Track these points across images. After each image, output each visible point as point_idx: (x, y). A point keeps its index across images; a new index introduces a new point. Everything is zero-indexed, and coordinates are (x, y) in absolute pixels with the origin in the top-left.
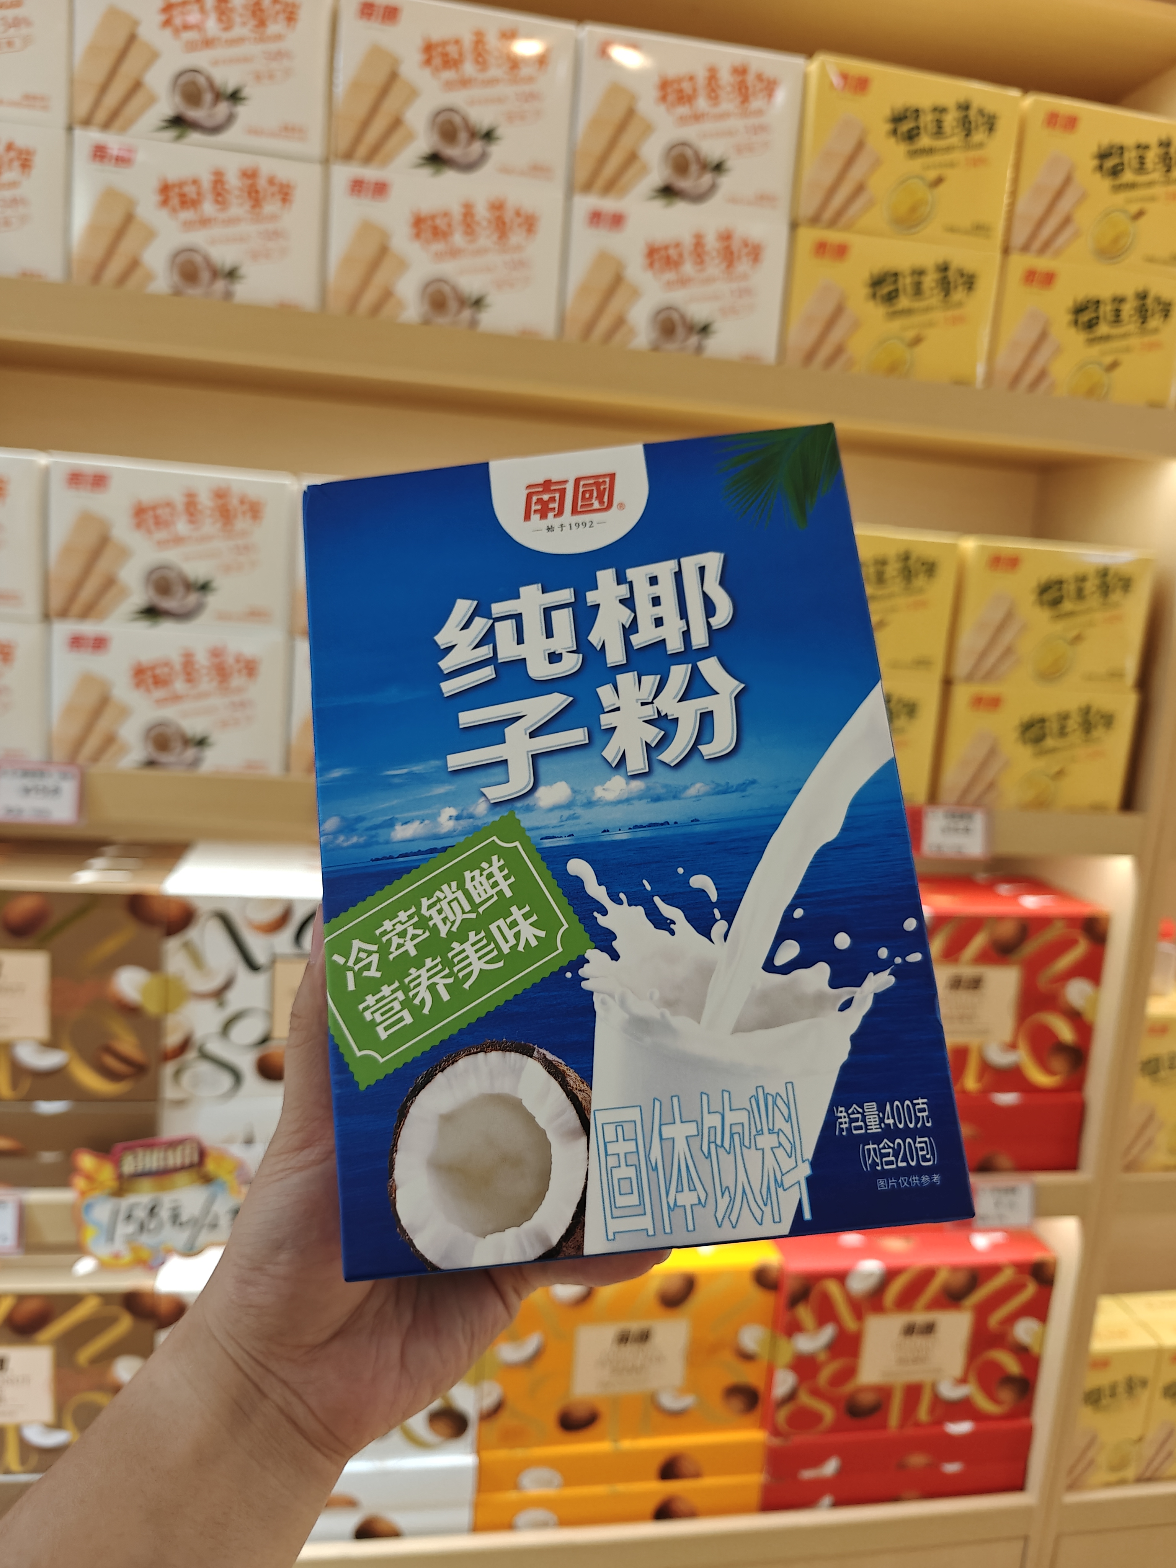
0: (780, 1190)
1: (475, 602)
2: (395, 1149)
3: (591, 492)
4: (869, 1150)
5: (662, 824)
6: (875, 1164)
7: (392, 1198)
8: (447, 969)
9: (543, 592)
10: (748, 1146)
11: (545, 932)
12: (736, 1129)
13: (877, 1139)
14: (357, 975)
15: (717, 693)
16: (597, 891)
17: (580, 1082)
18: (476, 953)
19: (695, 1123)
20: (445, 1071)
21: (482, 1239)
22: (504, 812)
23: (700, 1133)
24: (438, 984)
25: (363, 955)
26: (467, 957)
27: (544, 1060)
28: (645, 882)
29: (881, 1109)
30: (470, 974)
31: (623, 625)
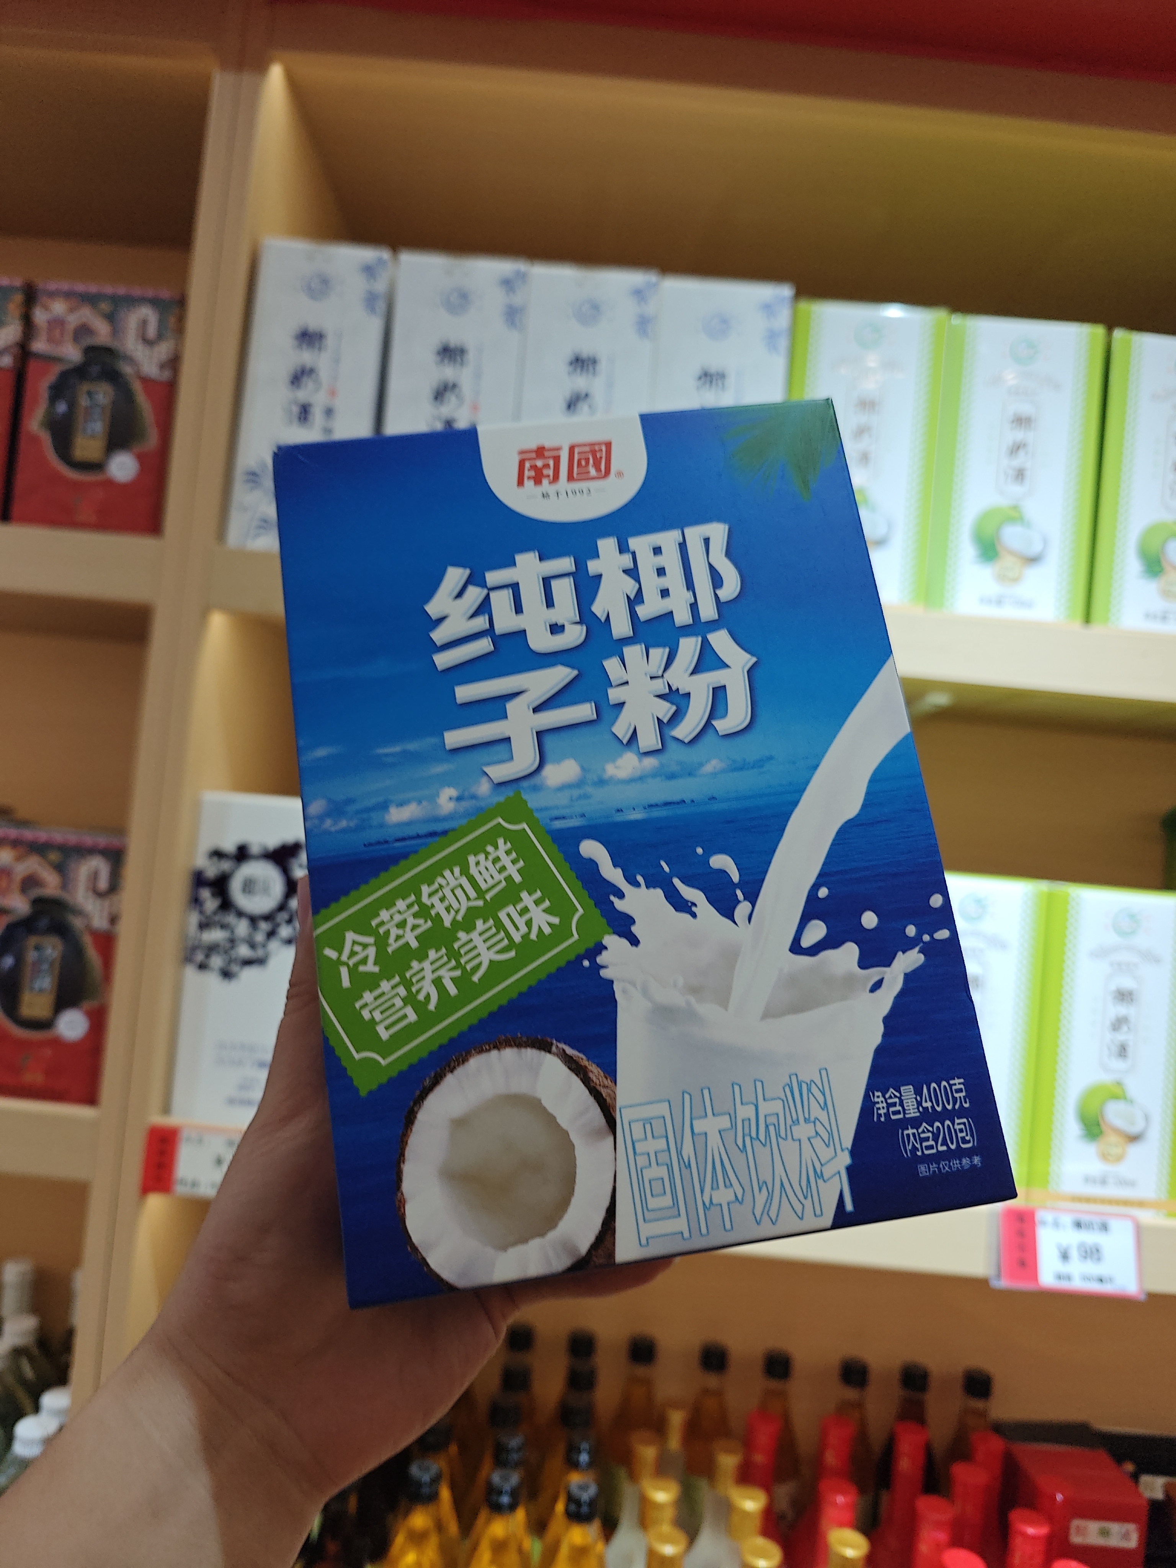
0: (820, 1182)
1: (468, 571)
2: (401, 1161)
3: (587, 460)
4: (908, 1135)
5: (678, 803)
6: (915, 1149)
7: (401, 1214)
8: (453, 960)
9: (541, 559)
10: (784, 1137)
11: (558, 919)
12: (773, 1120)
13: (915, 1123)
14: (353, 971)
15: (729, 667)
16: (613, 874)
17: (603, 1077)
18: (485, 942)
19: (728, 1116)
20: (456, 1072)
21: (505, 1252)
22: (509, 792)
23: (734, 1126)
24: (444, 977)
25: (357, 948)
26: (475, 947)
27: (564, 1055)
29: (918, 1092)
30: (480, 964)
31: (627, 595)
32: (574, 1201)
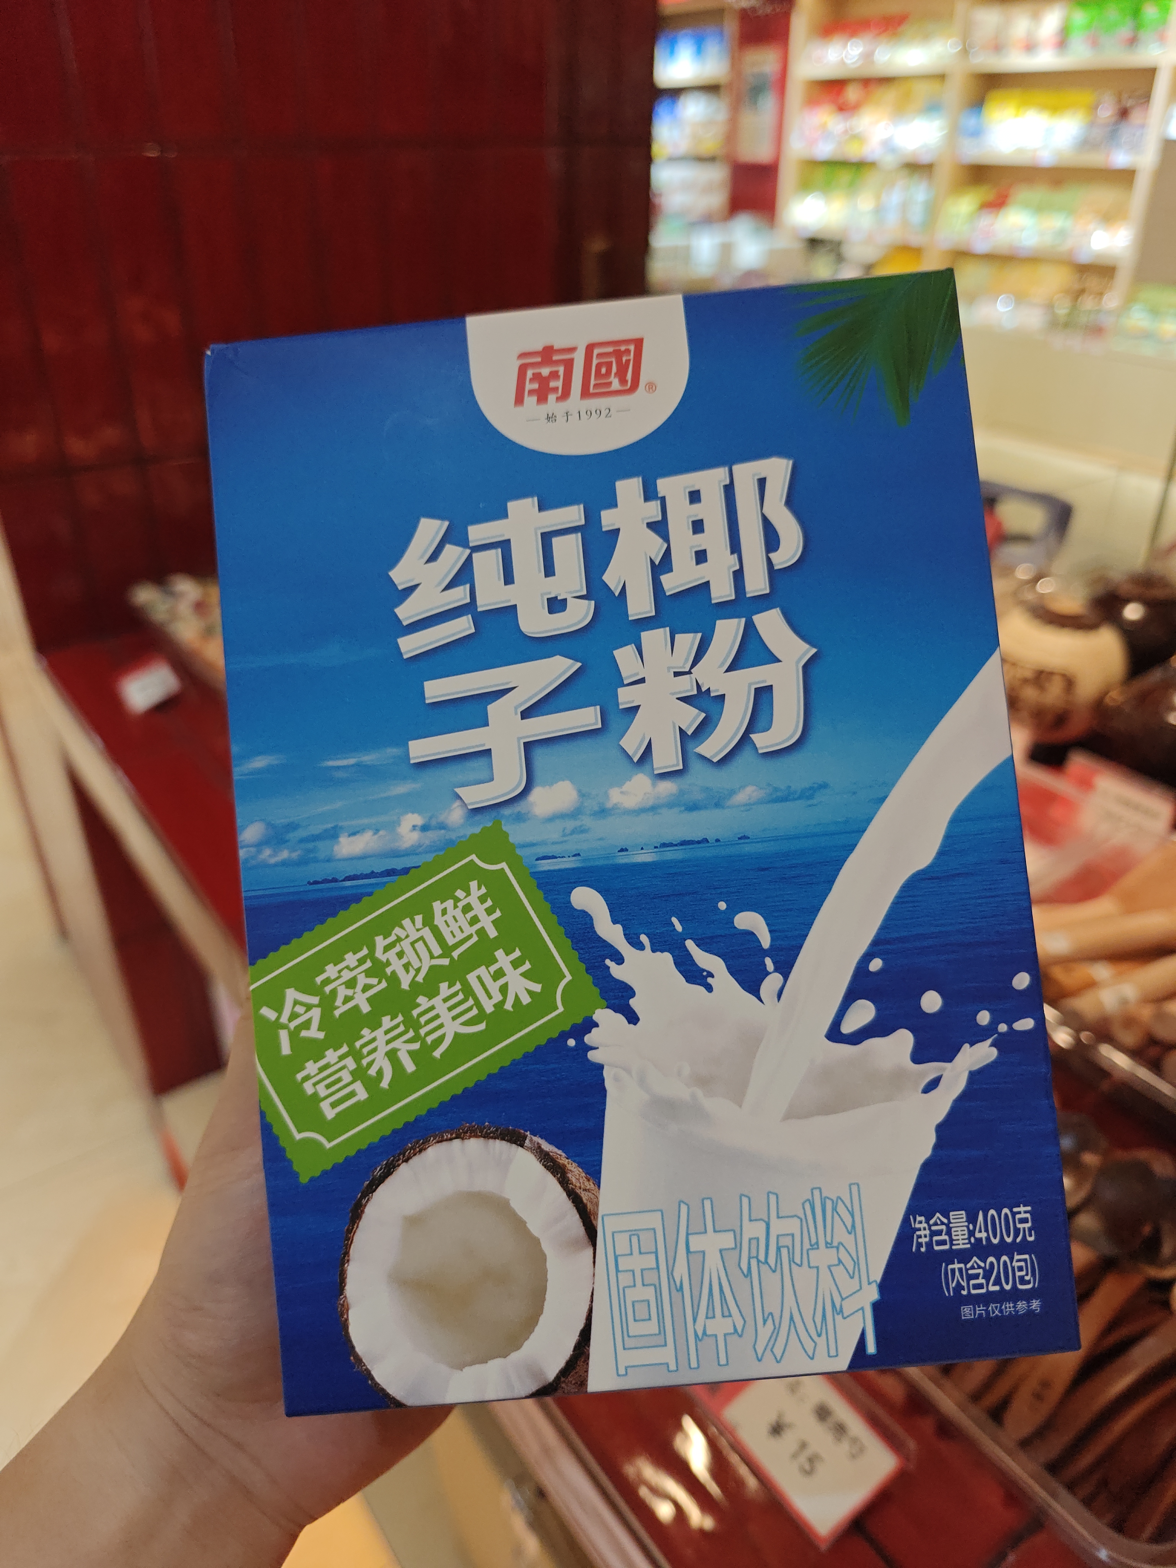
0: (839, 1318)
1: (446, 523)
2: (346, 1258)
3: (609, 365)
4: (953, 1271)
5: (699, 842)
6: (959, 1287)
7: (343, 1319)
8: (411, 1030)
9: (541, 508)
10: (799, 1262)
11: (540, 986)
12: (787, 1241)
13: (964, 1256)
14: (294, 1035)
15: (780, 661)
17: (584, 1179)
18: (449, 1011)
20: (411, 1161)
21: (460, 1372)
22: (486, 821)
23: (738, 1246)
24: (399, 1050)
25: (300, 1009)
26: (437, 1016)
27: (538, 1150)
28: (675, 920)
29: (972, 1219)
30: (441, 1039)
31: (651, 559)
32: (542, 1319)
